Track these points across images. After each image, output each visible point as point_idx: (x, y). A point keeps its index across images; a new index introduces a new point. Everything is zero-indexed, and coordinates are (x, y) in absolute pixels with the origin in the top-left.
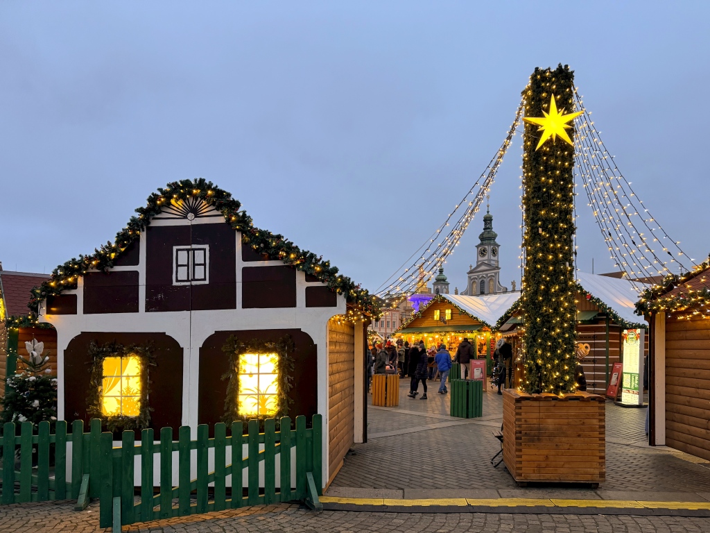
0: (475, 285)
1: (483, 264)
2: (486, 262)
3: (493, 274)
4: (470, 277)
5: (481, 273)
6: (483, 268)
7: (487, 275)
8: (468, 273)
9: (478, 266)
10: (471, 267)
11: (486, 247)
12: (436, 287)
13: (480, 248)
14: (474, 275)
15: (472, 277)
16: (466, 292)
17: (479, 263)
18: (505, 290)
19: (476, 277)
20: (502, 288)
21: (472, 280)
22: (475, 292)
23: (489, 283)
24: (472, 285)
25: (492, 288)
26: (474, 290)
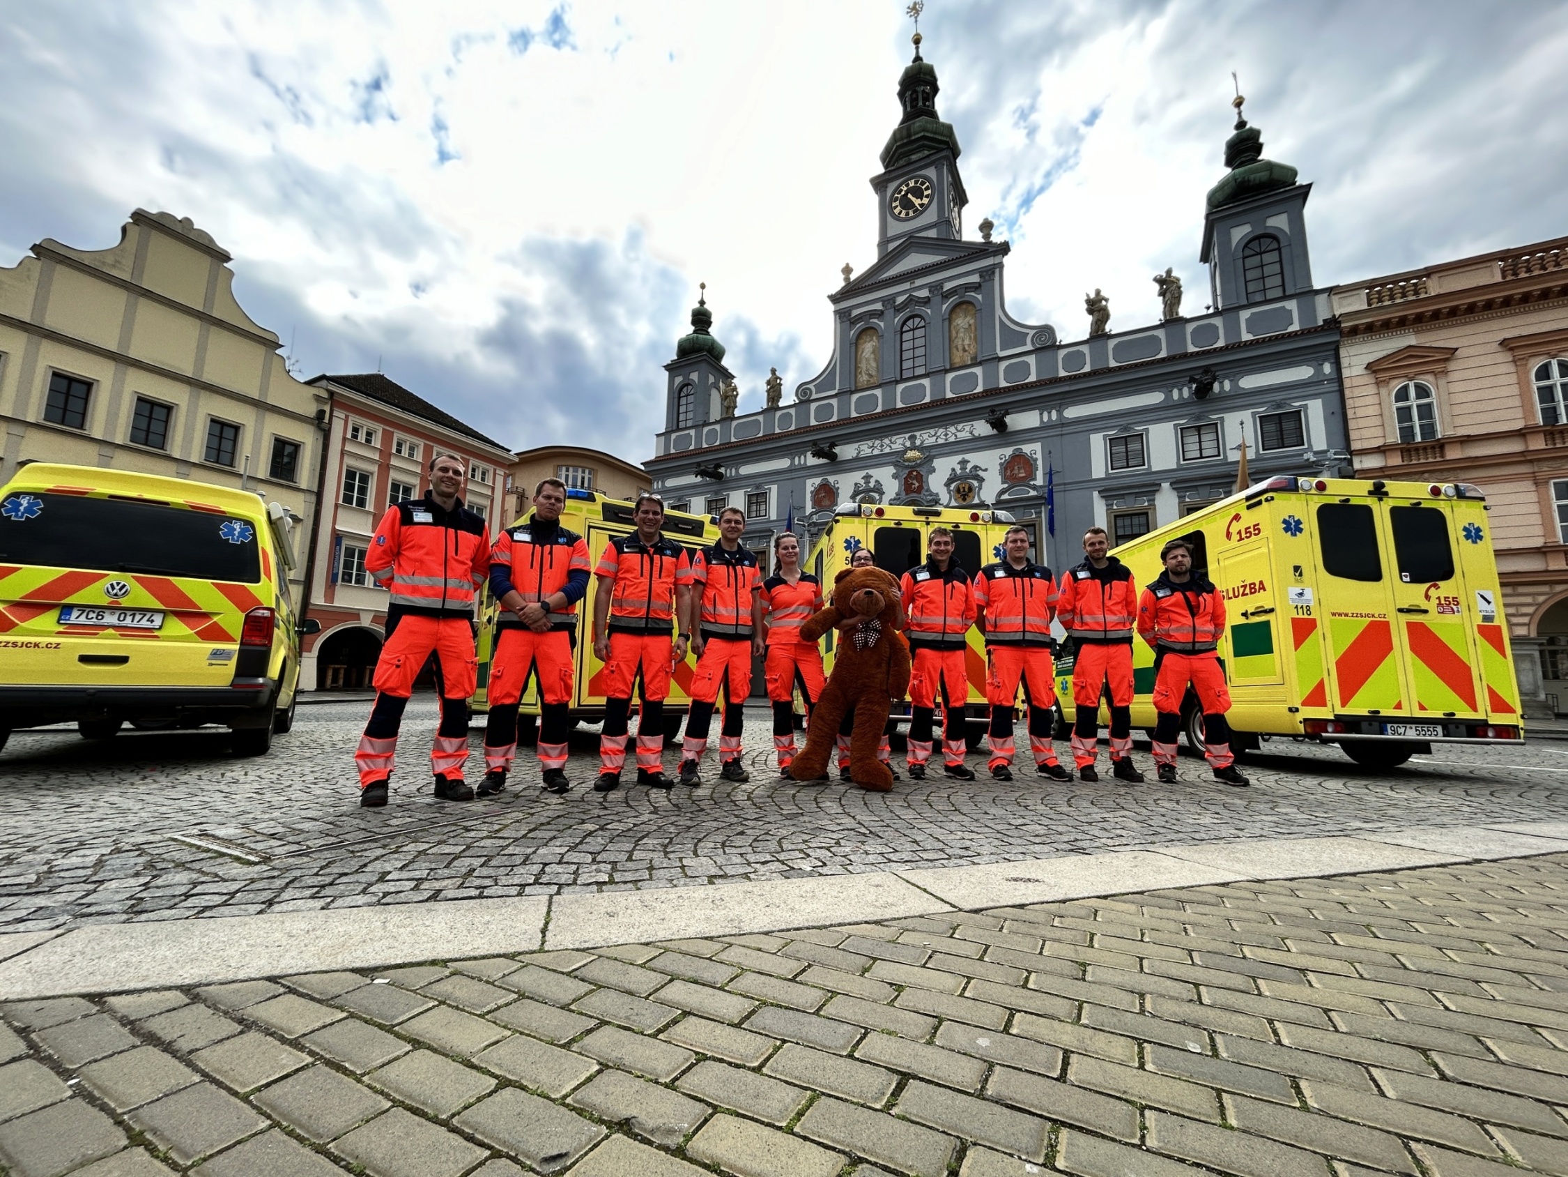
0: (868, 347)
1: (912, 243)
2: (932, 233)
3: (975, 278)
4: (843, 316)
5: (906, 286)
6: (915, 260)
7: (935, 288)
8: (834, 299)
9: (887, 259)
10: (847, 270)
11: (931, 173)
12: (679, 380)
13: (892, 186)
14: (870, 302)
15: (855, 313)
16: (825, 380)
17: (891, 246)
18: (1045, 339)
19: (879, 306)
20: (1032, 332)
21: (853, 322)
22: (870, 376)
23: (950, 320)
24: (856, 344)
25: (967, 342)
26: (863, 365)
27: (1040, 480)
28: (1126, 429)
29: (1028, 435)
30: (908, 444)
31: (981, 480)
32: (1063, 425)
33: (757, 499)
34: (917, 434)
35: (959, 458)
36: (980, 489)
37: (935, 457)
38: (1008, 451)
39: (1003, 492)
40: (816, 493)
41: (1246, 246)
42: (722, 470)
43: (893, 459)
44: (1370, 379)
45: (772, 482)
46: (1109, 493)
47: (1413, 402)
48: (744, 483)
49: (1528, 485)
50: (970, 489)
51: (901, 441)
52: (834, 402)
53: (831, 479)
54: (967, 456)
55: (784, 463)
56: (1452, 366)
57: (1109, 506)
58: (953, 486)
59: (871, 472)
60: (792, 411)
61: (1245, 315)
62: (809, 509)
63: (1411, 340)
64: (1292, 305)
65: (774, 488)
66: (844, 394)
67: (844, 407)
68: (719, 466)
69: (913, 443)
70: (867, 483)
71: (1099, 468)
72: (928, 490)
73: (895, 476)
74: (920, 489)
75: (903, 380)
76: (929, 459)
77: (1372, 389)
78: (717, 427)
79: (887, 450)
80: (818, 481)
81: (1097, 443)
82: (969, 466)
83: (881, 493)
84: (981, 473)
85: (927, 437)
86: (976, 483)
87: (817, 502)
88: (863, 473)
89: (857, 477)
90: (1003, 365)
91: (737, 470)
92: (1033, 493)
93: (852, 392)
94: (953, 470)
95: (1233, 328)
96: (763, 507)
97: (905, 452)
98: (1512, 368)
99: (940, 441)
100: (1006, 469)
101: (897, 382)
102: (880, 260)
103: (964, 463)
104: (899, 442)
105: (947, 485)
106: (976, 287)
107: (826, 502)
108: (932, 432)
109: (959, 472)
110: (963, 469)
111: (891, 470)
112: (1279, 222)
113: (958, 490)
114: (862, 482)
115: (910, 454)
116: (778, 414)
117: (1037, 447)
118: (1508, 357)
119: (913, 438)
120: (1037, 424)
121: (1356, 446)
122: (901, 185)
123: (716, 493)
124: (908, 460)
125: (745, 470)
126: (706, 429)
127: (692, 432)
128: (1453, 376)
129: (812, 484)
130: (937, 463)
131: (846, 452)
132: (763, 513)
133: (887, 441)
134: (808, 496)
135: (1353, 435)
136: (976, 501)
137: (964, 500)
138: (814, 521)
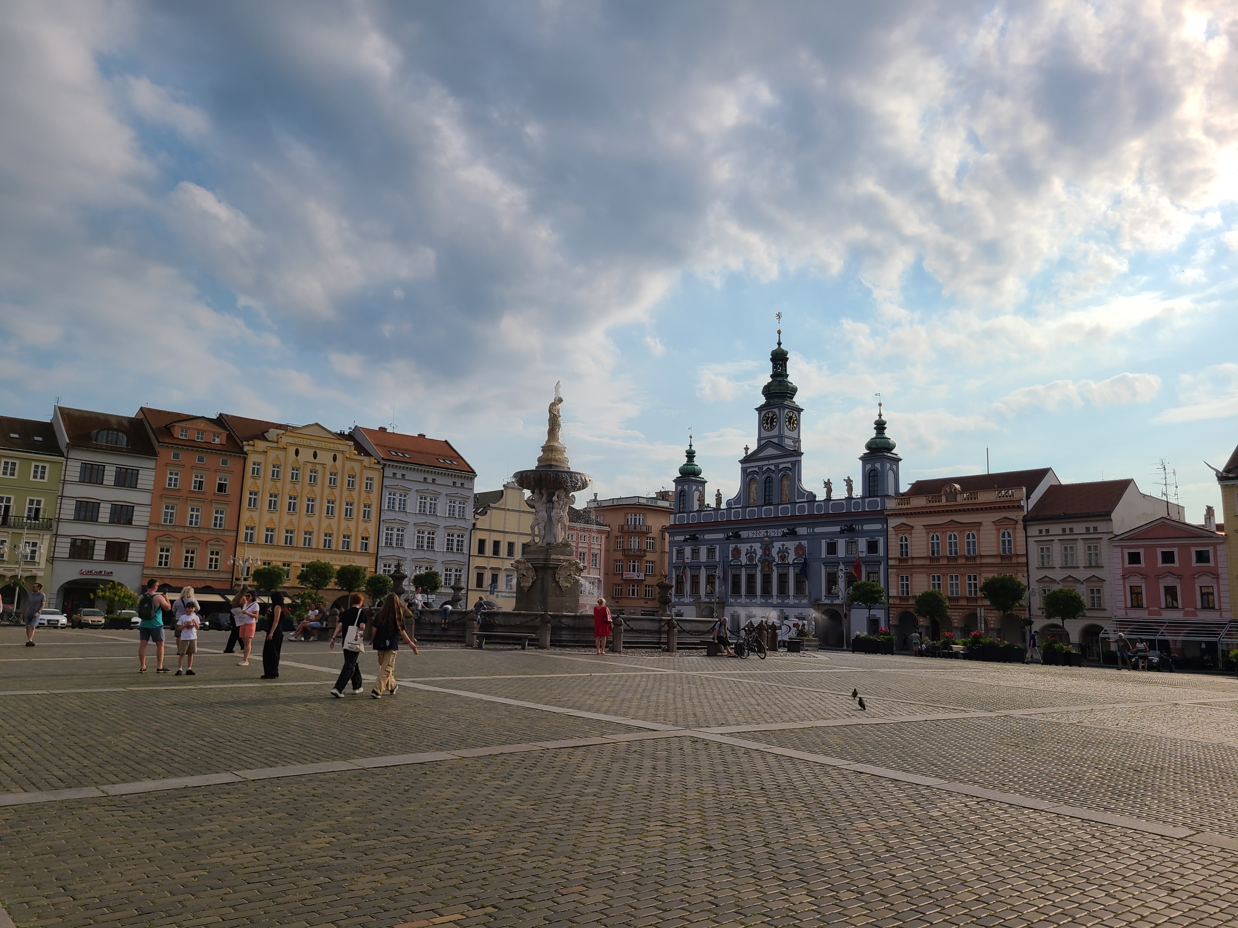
0: (754, 487)
1: (769, 442)
2: (776, 440)
3: (789, 465)
4: (744, 470)
7: (777, 466)
8: (741, 462)
9: (761, 448)
10: (747, 449)
11: (777, 411)
12: (680, 486)
13: (763, 413)
14: (753, 466)
15: (749, 470)
16: (737, 500)
17: (763, 442)
18: (812, 497)
19: (756, 469)
20: (807, 493)
21: (748, 475)
22: (754, 500)
23: (782, 482)
24: (749, 485)
25: (787, 492)
26: (752, 495)
27: (806, 556)
28: (831, 539)
29: (802, 537)
30: (765, 534)
31: (789, 554)
32: (814, 535)
33: (711, 552)
34: (768, 530)
35: (781, 543)
36: (788, 557)
37: (774, 541)
38: (797, 543)
39: (795, 559)
40: (733, 551)
41: (870, 472)
42: (698, 536)
43: (760, 540)
44: (894, 533)
45: (717, 544)
46: (826, 564)
47: (904, 543)
48: (706, 543)
49: (925, 575)
50: (785, 557)
51: (763, 533)
52: (740, 510)
53: (739, 545)
54: (784, 543)
55: (721, 536)
56: (913, 531)
57: (826, 569)
59: (753, 544)
60: (725, 511)
61: (867, 500)
62: (731, 559)
63: (903, 520)
64: (879, 499)
65: (718, 546)
66: (744, 507)
67: (744, 513)
68: (696, 533)
69: (767, 534)
70: (751, 549)
71: (824, 555)
72: (772, 555)
73: (760, 548)
74: (768, 555)
75: (765, 505)
76: (772, 542)
77: (894, 536)
78: (695, 514)
79: (758, 536)
80: (734, 546)
81: (824, 543)
82: (785, 547)
83: (756, 555)
84: (788, 551)
85: (772, 533)
86: (786, 555)
87: (733, 556)
88: (750, 545)
89: (748, 546)
90: (798, 505)
91: (703, 536)
93: (747, 507)
94: (780, 548)
95: (864, 503)
96: (713, 555)
97: (764, 538)
98: (925, 535)
99: (776, 535)
100: (796, 550)
101: (762, 506)
102: (758, 448)
103: (783, 545)
104: (762, 533)
105: (778, 554)
106: (790, 469)
107: (737, 556)
108: (773, 530)
110: (783, 548)
111: (759, 545)
112: (878, 465)
113: (781, 557)
114: (749, 548)
115: (766, 538)
116: (720, 512)
117: (806, 542)
118: (924, 531)
119: (767, 532)
120: (806, 533)
121: (890, 556)
122: (766, 414)
123: (695, 546)
124: (766, 541)
125: (707, 537)
126: (691, 514)
127: (685, 515)
128: (913, 535)
129: (731, 547)
130: (775, 544)
131: (744, 534)
132: (713, 558)
133: (758, 532)
134: (730, 552)
135: (889, 552)
136: (787, 562)
137: (783, 561)
138: (732, 563)
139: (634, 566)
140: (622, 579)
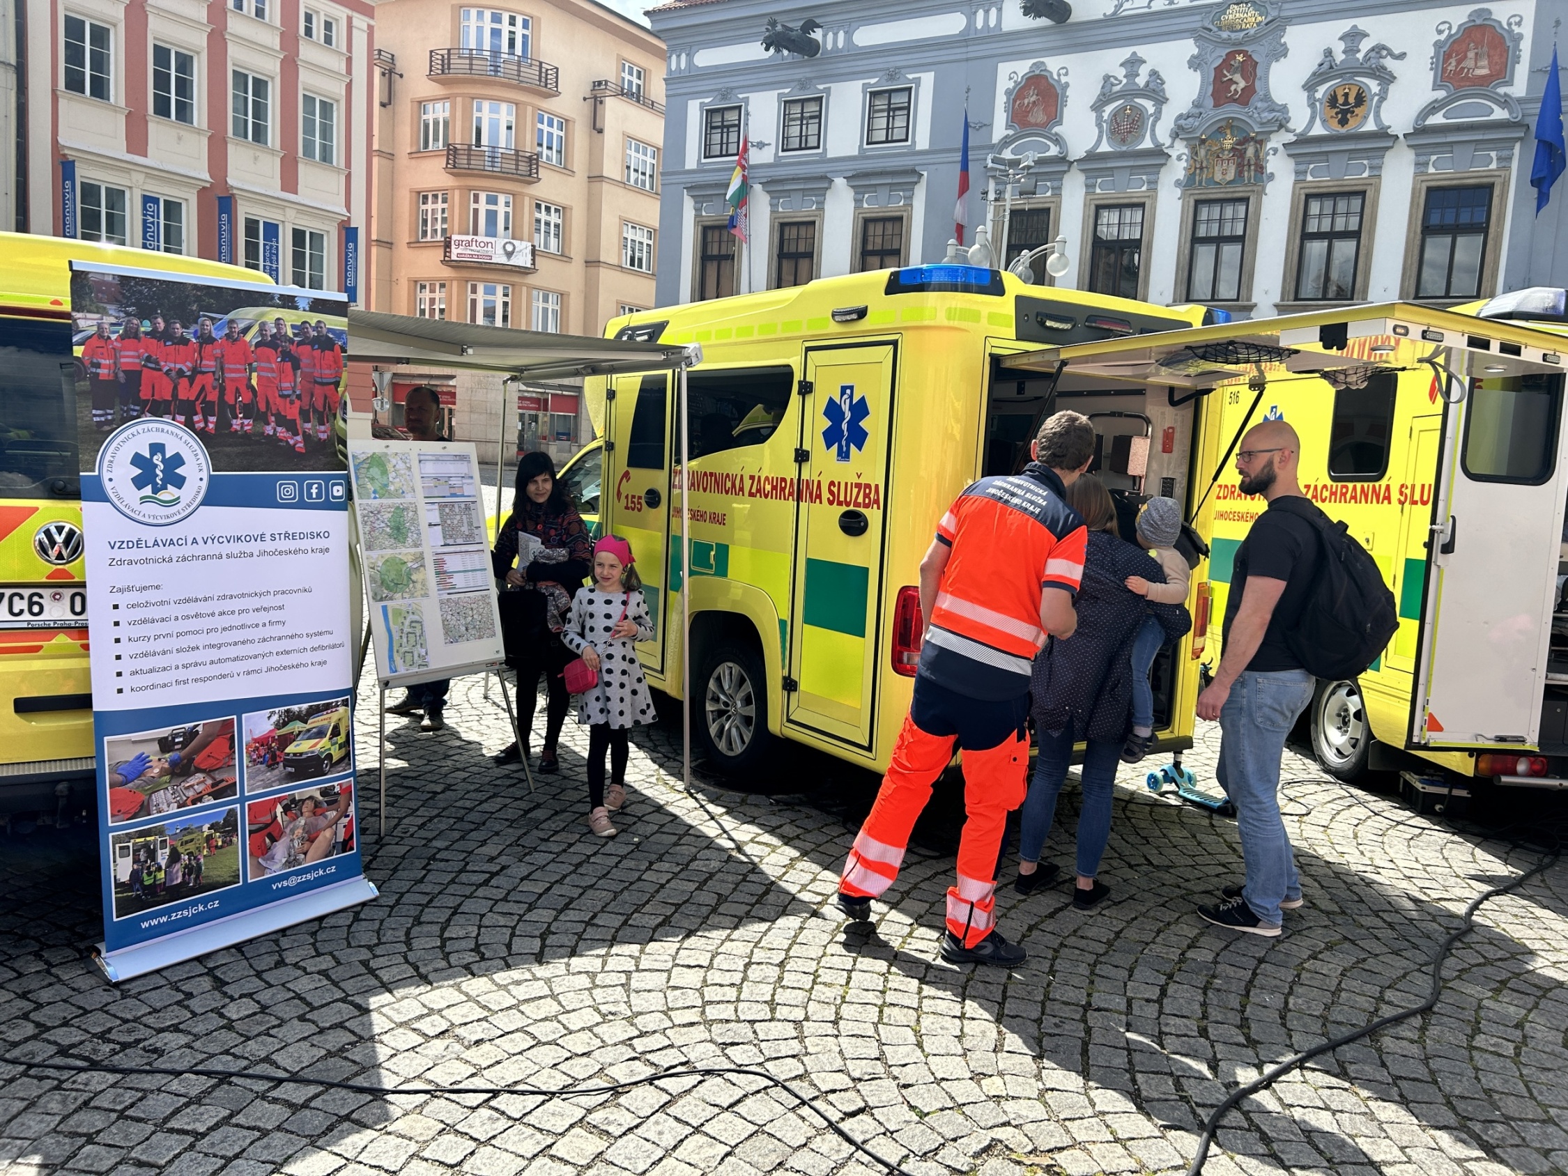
27: (1519, 86)
31: (1386, 78)
33: (889, 106)
35: (1345, 25)
36: (1383, 97)
37: (1290, 20)
39: (1432, 108)
40: (1017, 95)
42: (817, 35)
43: (1194, 22)
45: (924, 67)
48: (863, 64)
50: (1360, 100)
53: (1054, 64)
54: (1363, 23)
55: (951, 24)
58: (1321, 92)
59: (1142, 51)
62: (1000, 129)
65: (928, 79)
68: (810, 25)
70: (1132, 75)
72: (1267, 98)
73: (1194, 63)
76: (1278, 27)
79: (1184, 2)
80: (1023, 67)
82: (1365, 46)
83: (1163, 101)
84: (1389, 63)
86: (1373, 86)
87: (1018, 117)
88: (1125, 53)
89: (1111, 61)
91: (849, 35)
92: (1499, 114)
94: (1329, 53)
96: (900, 122)
100: (1447, 56)
103: (1354, 37)
105: (1310, 87)
107: (1038, 116)
109: (1339, 57)
110: (1351, 51)
111: (1188, 47)
113: (1333, 101)
114: (1121, 73)
115: (1235, 12)
123: (804, 85)
124: (1231, 28)
125: (869, 36)
129: (1010, 73)
130: (1295, 34)
132: (899, 134)
134: (1001, 100)
136: (1370, 126)
137: (1343, 122)
138: (1007, 154)
139: (492, 216)
140: (447, 262)
